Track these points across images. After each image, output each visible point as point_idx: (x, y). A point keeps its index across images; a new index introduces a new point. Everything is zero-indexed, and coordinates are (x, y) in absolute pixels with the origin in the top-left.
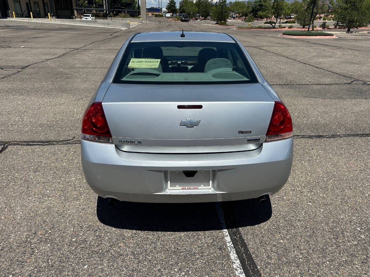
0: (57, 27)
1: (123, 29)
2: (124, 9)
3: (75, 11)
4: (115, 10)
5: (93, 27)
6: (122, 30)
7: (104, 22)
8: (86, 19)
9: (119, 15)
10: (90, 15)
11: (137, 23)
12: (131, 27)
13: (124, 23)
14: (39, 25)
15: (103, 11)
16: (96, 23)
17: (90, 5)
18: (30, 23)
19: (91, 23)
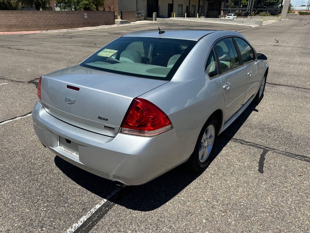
0: (200, 24)
1: (253, 26)
2: (266, 8)
3: (222, 12)
4: (257, 9)
5: (227, 25)
6: (251, 27)
7: (239, 20)
8: (229, 17)
9: (259, 14)
10: (233, 14)
11: (275, 20)
12: (263, 25)
13: (257, 21)
14: (187, 23)
15: (246, 10)
16: (232, 21)
17: (236, 6)
18: (182, 21)
19: (228, 21)
